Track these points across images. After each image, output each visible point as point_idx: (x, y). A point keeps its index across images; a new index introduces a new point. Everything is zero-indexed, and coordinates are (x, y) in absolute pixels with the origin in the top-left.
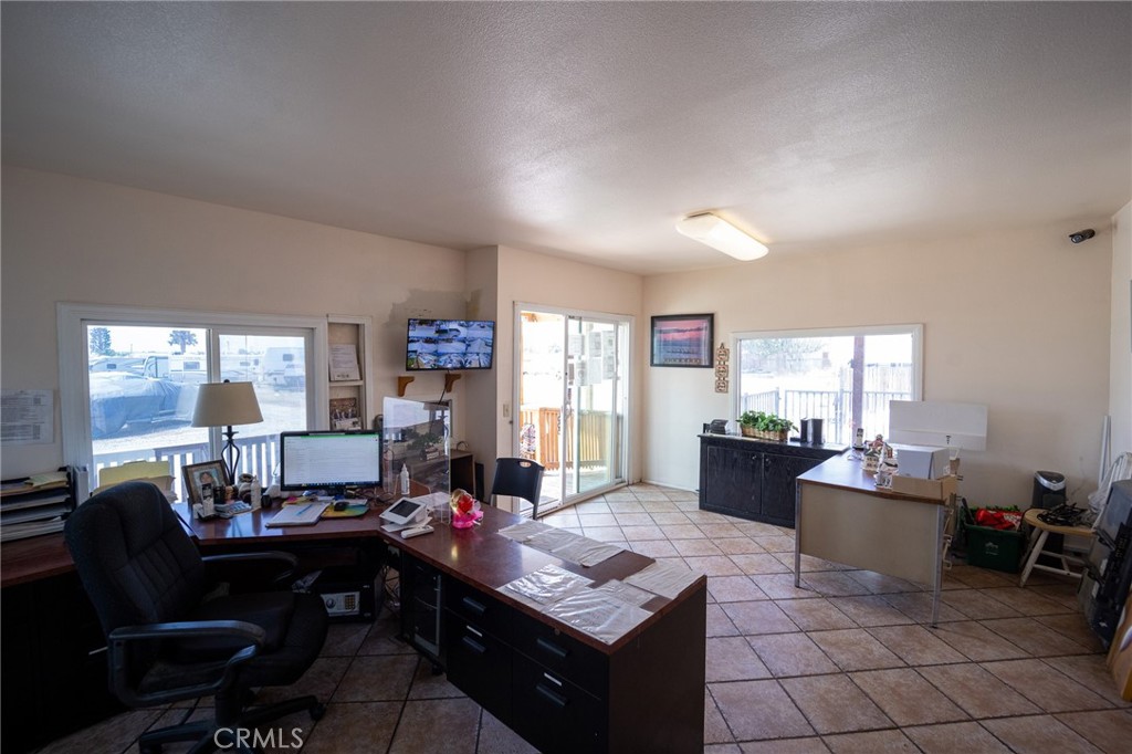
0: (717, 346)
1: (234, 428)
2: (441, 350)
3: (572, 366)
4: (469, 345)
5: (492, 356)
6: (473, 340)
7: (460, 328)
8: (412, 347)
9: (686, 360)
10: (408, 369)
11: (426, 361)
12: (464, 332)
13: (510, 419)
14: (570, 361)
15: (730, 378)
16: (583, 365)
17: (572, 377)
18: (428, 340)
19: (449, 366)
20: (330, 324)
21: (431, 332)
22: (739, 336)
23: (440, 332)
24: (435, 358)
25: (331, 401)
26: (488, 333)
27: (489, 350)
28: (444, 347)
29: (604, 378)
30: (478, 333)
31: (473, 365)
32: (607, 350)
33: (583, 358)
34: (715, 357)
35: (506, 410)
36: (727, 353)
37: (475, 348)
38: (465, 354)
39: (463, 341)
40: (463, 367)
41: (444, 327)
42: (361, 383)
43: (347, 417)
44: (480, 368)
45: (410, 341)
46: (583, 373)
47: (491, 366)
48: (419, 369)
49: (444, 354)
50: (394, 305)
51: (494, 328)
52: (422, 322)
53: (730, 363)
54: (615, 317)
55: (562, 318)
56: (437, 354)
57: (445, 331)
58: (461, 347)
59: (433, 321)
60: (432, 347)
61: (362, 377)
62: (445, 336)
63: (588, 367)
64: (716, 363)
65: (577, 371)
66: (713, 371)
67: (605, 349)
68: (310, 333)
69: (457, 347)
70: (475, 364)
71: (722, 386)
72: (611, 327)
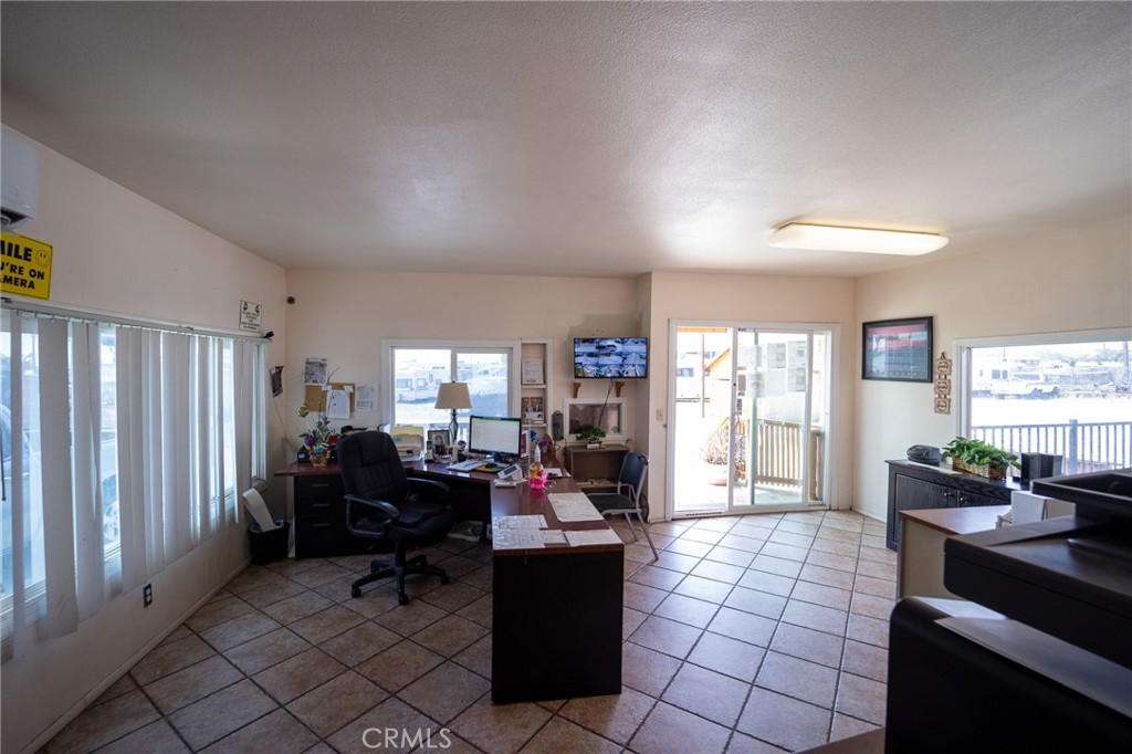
0: (937, 355)
1: (458, 411)
2: (601, 363)
3: (742, 378)
4: (625, 358)
5: (646, 368)
6: (629, 354)
7: (616, 344)
8: (578, 360)
9: (900, 373)
10: (576, 377)
11: (590, 370)
12: (619, 348)
13: (664, 422)
14: (740, 373)
15: (953, 396)
16: (758, 377)
17: (743, 387)
18: (591, 355)
19: (609, 375)
20: (523, 345)
21: (592, 349)
22: (967, 343)
23: (599, 347)
24: (595, 369)
25: (523, 399)
26: (642, 348)
27: (644, 362)
28: (603, 360)
29: (789, 390)
30: (634, 348)
31: (630, 375)
32: (794, 362)
33: (760, 370)
34: (936, 370)
35: (659, 415)
36: (948, 364)
37: (630, 360)
38: (622, 366)
39: (620, 354)
40: (621, 376)
41: (602, 344)
42: (544, 386)
43: (534, 410)
44: (637, 377)
45: (576, 356)
46: (758, 386)
47: (646, 376)
48: (584, 377)
49: (604, 366)
50: (571, 328)
51: (647, 342)
52: (585, 341)
53: (953, 377)
54: (810, 325)
55: (730, 331)
56: (598, 365)
57: (604, 347)
58: (619, 360)
59: (593, 340)
60: (593, 360)
61: (545, 383)
62: (605, 351)
63: (766, 380)
64: (936, 377)
65: (749, 383)
66: (932, 386)
67: (792, 360)
68: (510, 351)
69: (615, 360)
70: (631, 374)
71: (942, 405)
72: (804, 337)
